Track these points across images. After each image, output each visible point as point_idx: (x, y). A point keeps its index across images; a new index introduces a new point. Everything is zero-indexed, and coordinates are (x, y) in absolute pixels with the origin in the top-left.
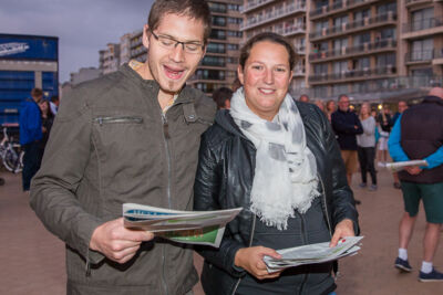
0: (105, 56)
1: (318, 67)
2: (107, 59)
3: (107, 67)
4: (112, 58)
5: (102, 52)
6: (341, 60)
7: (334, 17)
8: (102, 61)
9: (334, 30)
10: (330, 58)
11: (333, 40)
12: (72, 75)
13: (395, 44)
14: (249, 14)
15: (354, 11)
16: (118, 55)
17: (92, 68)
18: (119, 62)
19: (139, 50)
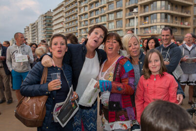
3: (26, 34)
5: (25, 29)
7: (69, 23)
8: (25, 31)
11: (69, 29)
13: (77, 30)
14: (55, 20)
15: (72, 22)
16: (29, 30)
19: (34, 29)
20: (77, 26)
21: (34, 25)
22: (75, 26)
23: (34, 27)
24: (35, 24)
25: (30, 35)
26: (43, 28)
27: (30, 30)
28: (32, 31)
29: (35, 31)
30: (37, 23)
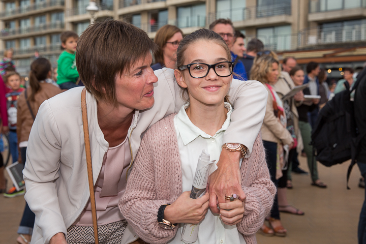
1: (9, 44)
6: (26, 38)
9: (20, 11)
10: (17, 35)
11: (19, 20)
20: (59, 11)
22: (50, 12)
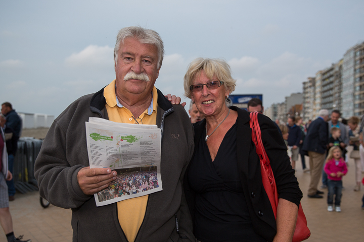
0: (307, 85)
2: (307, 88)
3: (307, 93)
4: (310, 87)
5: (304, 83)
8: (305, 88)
12: (286, 98)
16: (314, 85)
17: (299, 94)
18: (315, 89)
19: (328, 81)
21: (331, 73)
23: (331, 76)
24: (332, 69)
25: (318, 96)
26: (358, 75)
27: (318, 83)
28: (324, 86)
29: (331, 86)
30: (341, 67)
